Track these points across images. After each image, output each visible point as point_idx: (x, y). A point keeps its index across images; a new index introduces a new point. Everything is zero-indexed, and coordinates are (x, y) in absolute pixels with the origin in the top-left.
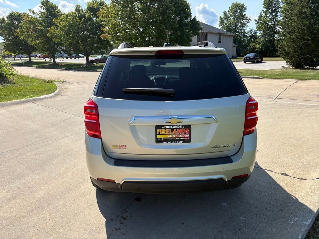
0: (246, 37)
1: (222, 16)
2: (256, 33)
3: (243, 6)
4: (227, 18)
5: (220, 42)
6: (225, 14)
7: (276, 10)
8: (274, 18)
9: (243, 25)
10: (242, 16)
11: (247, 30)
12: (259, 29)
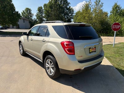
0: (33, 21)
1: (22, 12)
2: (36, 20)
3: (30, 9)
4: (25, 13)
5: (24, 22)
6: (23, 11)
7: (42, 12)
8: (42, 15)
9: (31, 16)
10: (30, 13)
11: (33, 18)
12: (37, 18)
